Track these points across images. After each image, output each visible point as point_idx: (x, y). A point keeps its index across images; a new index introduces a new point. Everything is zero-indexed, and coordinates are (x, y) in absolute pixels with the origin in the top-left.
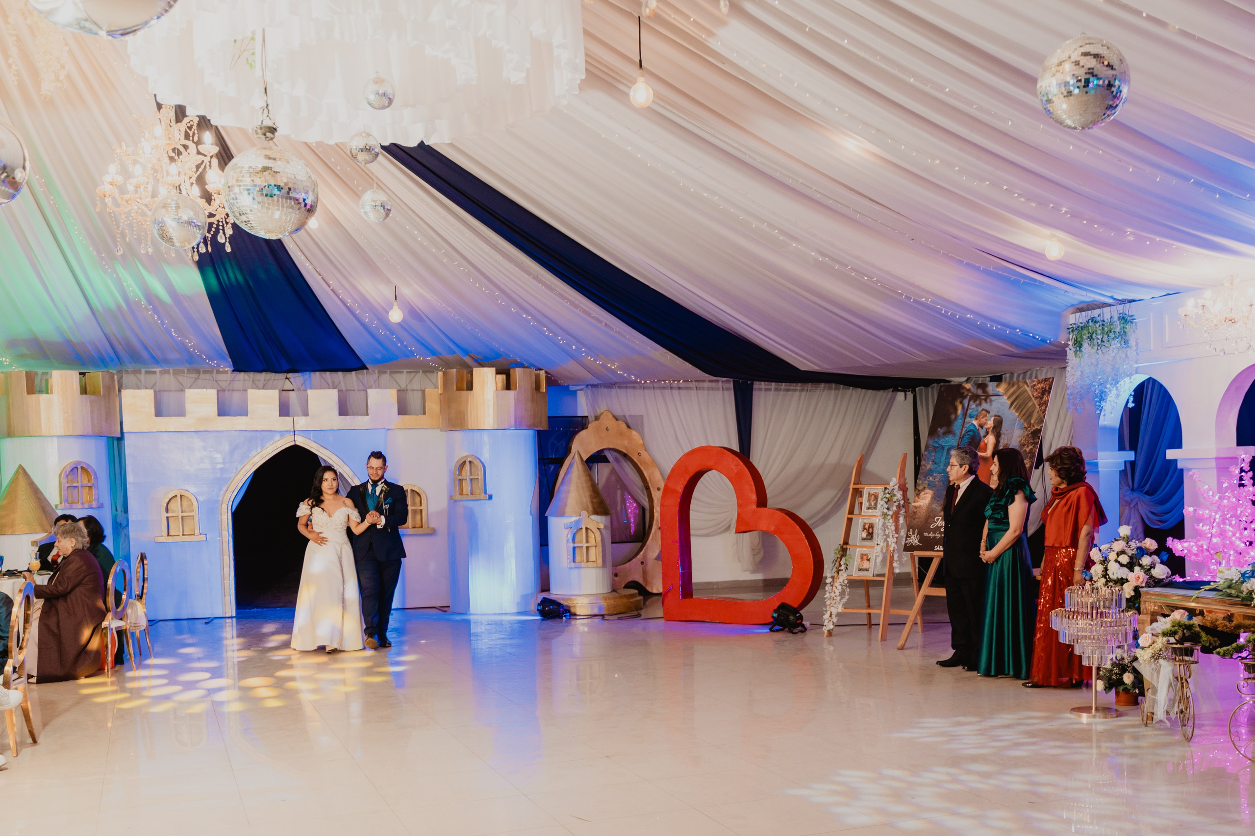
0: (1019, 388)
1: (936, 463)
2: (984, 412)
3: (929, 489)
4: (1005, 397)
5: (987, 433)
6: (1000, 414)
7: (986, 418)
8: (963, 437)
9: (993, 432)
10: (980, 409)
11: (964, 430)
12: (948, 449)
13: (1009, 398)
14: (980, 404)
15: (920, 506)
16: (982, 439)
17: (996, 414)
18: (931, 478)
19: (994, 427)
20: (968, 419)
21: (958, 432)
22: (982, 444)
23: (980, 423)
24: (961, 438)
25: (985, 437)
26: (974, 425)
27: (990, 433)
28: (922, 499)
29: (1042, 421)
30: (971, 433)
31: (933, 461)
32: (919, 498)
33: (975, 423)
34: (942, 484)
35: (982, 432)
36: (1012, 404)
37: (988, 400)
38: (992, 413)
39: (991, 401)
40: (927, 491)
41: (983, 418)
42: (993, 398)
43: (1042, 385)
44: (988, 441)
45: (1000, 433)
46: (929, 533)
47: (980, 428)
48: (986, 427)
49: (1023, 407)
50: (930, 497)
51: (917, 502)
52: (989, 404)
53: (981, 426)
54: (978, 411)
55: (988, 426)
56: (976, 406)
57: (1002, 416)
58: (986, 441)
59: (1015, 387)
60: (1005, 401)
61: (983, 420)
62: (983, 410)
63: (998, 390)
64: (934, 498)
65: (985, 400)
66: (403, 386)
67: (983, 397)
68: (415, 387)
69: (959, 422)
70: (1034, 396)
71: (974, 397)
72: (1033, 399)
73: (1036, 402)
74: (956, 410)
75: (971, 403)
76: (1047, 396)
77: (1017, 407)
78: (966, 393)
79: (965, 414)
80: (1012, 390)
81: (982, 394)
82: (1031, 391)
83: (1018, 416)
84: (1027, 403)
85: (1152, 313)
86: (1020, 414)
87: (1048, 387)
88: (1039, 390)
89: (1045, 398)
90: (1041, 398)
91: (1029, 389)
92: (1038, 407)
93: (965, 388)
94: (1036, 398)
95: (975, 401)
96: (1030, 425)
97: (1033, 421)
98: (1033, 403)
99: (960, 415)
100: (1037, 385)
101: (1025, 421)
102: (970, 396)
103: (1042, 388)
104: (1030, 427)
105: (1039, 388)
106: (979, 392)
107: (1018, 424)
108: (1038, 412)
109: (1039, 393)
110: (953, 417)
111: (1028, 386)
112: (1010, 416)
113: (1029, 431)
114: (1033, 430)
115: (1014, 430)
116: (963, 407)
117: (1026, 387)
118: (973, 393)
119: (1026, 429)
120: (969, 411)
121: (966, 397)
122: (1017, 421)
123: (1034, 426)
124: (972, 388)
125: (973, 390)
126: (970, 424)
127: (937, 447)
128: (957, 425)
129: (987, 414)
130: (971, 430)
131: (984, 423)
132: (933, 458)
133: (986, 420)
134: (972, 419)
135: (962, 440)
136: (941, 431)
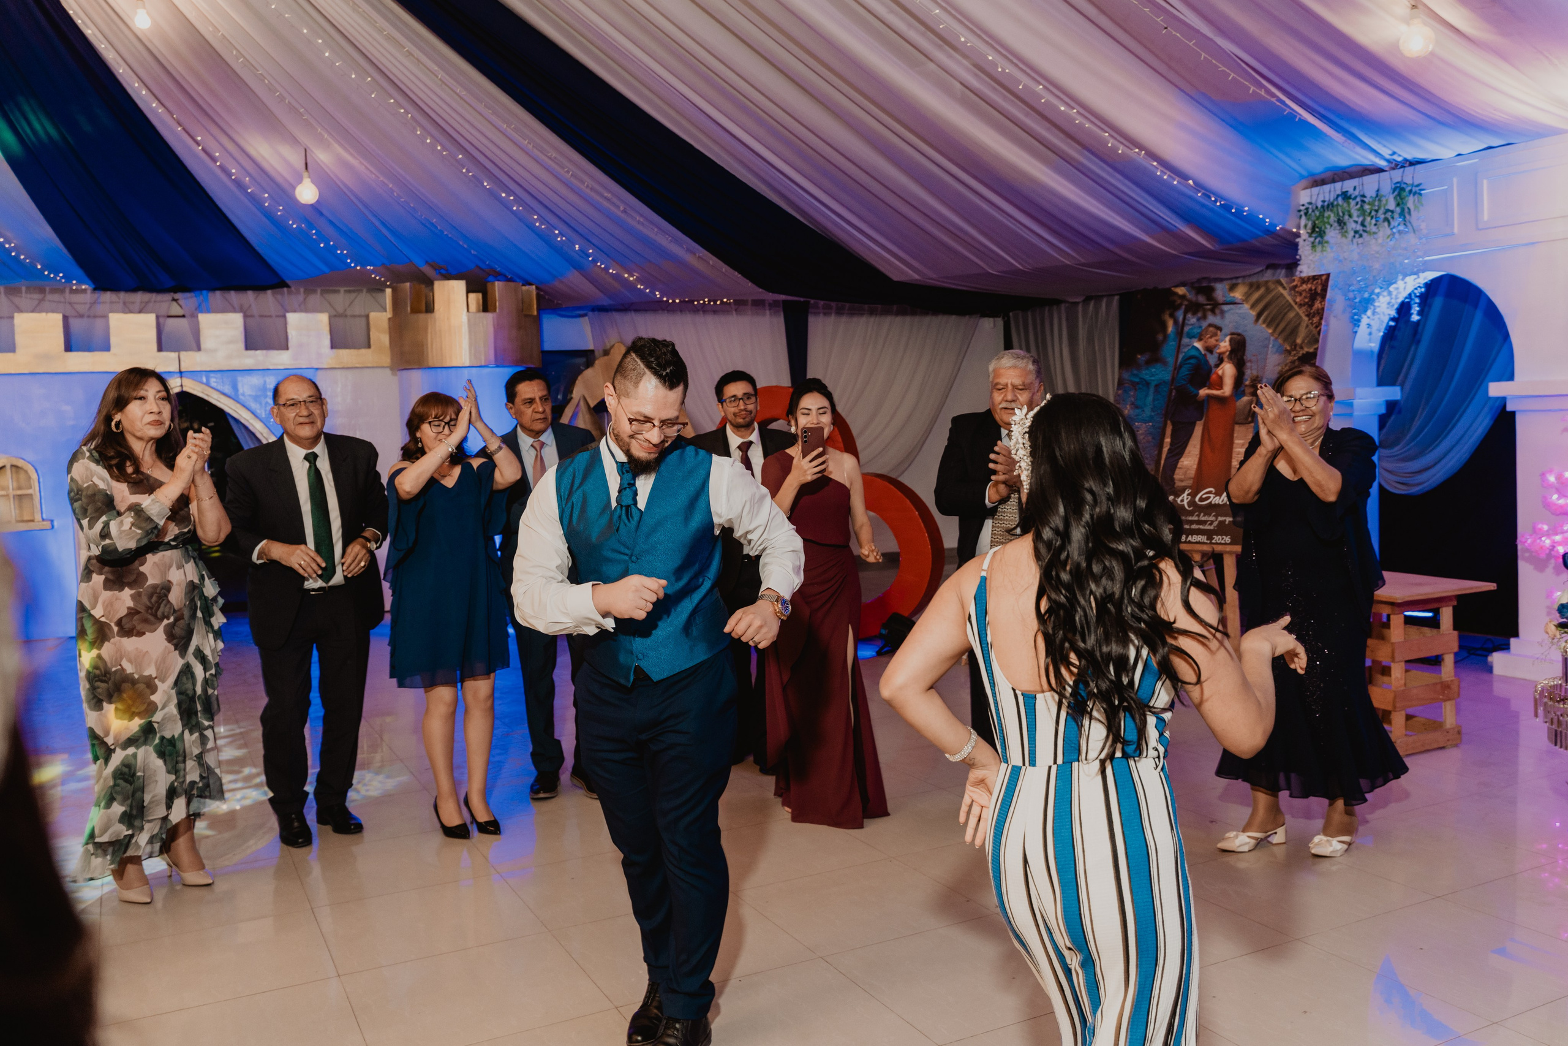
0: (1268, 291)
1: (1137, 407)
2: (1211, 329)
4: (1246, 306)
5: (1221, 360)
6: (1239, 331)
7: (1216, 338)
8: (1181, 366)
9: (1230, 358)
10: (1204, 324)
11: (1181, 356)
12: (1156, 386)
13: (1253, 307)
14: (1204, 317)
16: (1214, 370)
17: (1233, 331)
19: (1232, 352)
20: (1185, 340)
21: (1171, 360)
22: (1214, 377)
23: (1207, 345)
24: (1177, 369)
25: (1217, 366)
26: (1197, 349)
27: (1226, 359)
29: (1317, 341)
30: (1192, 361)
31: (1133, 404)
33: (1198, 345)
34: (1150, 438)
35: (1212, 360)
36: (1259, 316)
37: (1217, 311)
38: (1223, 332)
39: (1223, 312)
41: (1211, 337)
42: (1225, 308)
43: (1309, 286)
44: (1223, 373)
45: (1243, 360)
47: (1207, 354)
48: (1218, 351)
49: (1277, 322)
52: (1219, 317)
53: (1210, 350)
54: (1201, 327)
55: (1222, 350)
56: (1198, 320)
57: (1244, 334)
58: (1220, 372)
59: (1262, 290)
60: (1247, 311)
61: (1212, 341)
62: (1210, 325)
63: (1232, 295)
65: (1213, 311)
66: (340, 310)
67: (1209, 307)
68: (357, 313)
69: (1172, 344)
70: (1296, 303)
71: (1194, 308)
72: (1296, 307)
73: (1301, 312)
74: (1164, 326)
75: (1189, 315)
76: (1321, 302)
77: (1268, 321)
78: (1179, 301)
79: (1180, 333)
80: (1256, 295)
81: (1205, 302)
82: (1290, 295)
83: (1272, 334)
84: (1286, 314)
85: (1455, 180)
86: (1274, 331)
87: (1319, 288)
88: (1304, 294)
89: (1317, 305)
90: (1311, 306)
91: (1285, 293)
92: (1306, 319)
93: (1176, 294)
94: (1301, 306)
95: (1194, 314)
96: (1294, 346)
97: (1299, 341)
98: (1298, 314)
99: (1172, 336)
100: (1301, 286)
101: (1285, 340)
102: (1186, 305)
103: (1311, 290)
104: (1295, 349)
105: (1305, 290)
106: (1202, 299)
107: (1273, 346)
108: (1307, 326)
109: (1305, 297)
110: (1160, 337)
111: (1284, 288)
112: (1258, 333)
113: (1295, 355)
114: (1301, 352)
115: (1267, 354)
116: (1176, 322)
117: (1280, 289)
118: (1190, 301)
119: (1289, 352)
120: (1186, 329)
121: (1178, 307)
122: (1271, 342)
123: (1302, 348)
124: (1188, 294)
125: (1190, 296)
126: (1190, 347)
127: (1138, 383)
128: (1168, 350)
129: (1219, 332)
130: (1192, 357)
131: (1215, 346)
132: (1133, 399)
133: (1217, 341)
134: (1193, 340)
135: (1178, 372)
136: (1141, 358)
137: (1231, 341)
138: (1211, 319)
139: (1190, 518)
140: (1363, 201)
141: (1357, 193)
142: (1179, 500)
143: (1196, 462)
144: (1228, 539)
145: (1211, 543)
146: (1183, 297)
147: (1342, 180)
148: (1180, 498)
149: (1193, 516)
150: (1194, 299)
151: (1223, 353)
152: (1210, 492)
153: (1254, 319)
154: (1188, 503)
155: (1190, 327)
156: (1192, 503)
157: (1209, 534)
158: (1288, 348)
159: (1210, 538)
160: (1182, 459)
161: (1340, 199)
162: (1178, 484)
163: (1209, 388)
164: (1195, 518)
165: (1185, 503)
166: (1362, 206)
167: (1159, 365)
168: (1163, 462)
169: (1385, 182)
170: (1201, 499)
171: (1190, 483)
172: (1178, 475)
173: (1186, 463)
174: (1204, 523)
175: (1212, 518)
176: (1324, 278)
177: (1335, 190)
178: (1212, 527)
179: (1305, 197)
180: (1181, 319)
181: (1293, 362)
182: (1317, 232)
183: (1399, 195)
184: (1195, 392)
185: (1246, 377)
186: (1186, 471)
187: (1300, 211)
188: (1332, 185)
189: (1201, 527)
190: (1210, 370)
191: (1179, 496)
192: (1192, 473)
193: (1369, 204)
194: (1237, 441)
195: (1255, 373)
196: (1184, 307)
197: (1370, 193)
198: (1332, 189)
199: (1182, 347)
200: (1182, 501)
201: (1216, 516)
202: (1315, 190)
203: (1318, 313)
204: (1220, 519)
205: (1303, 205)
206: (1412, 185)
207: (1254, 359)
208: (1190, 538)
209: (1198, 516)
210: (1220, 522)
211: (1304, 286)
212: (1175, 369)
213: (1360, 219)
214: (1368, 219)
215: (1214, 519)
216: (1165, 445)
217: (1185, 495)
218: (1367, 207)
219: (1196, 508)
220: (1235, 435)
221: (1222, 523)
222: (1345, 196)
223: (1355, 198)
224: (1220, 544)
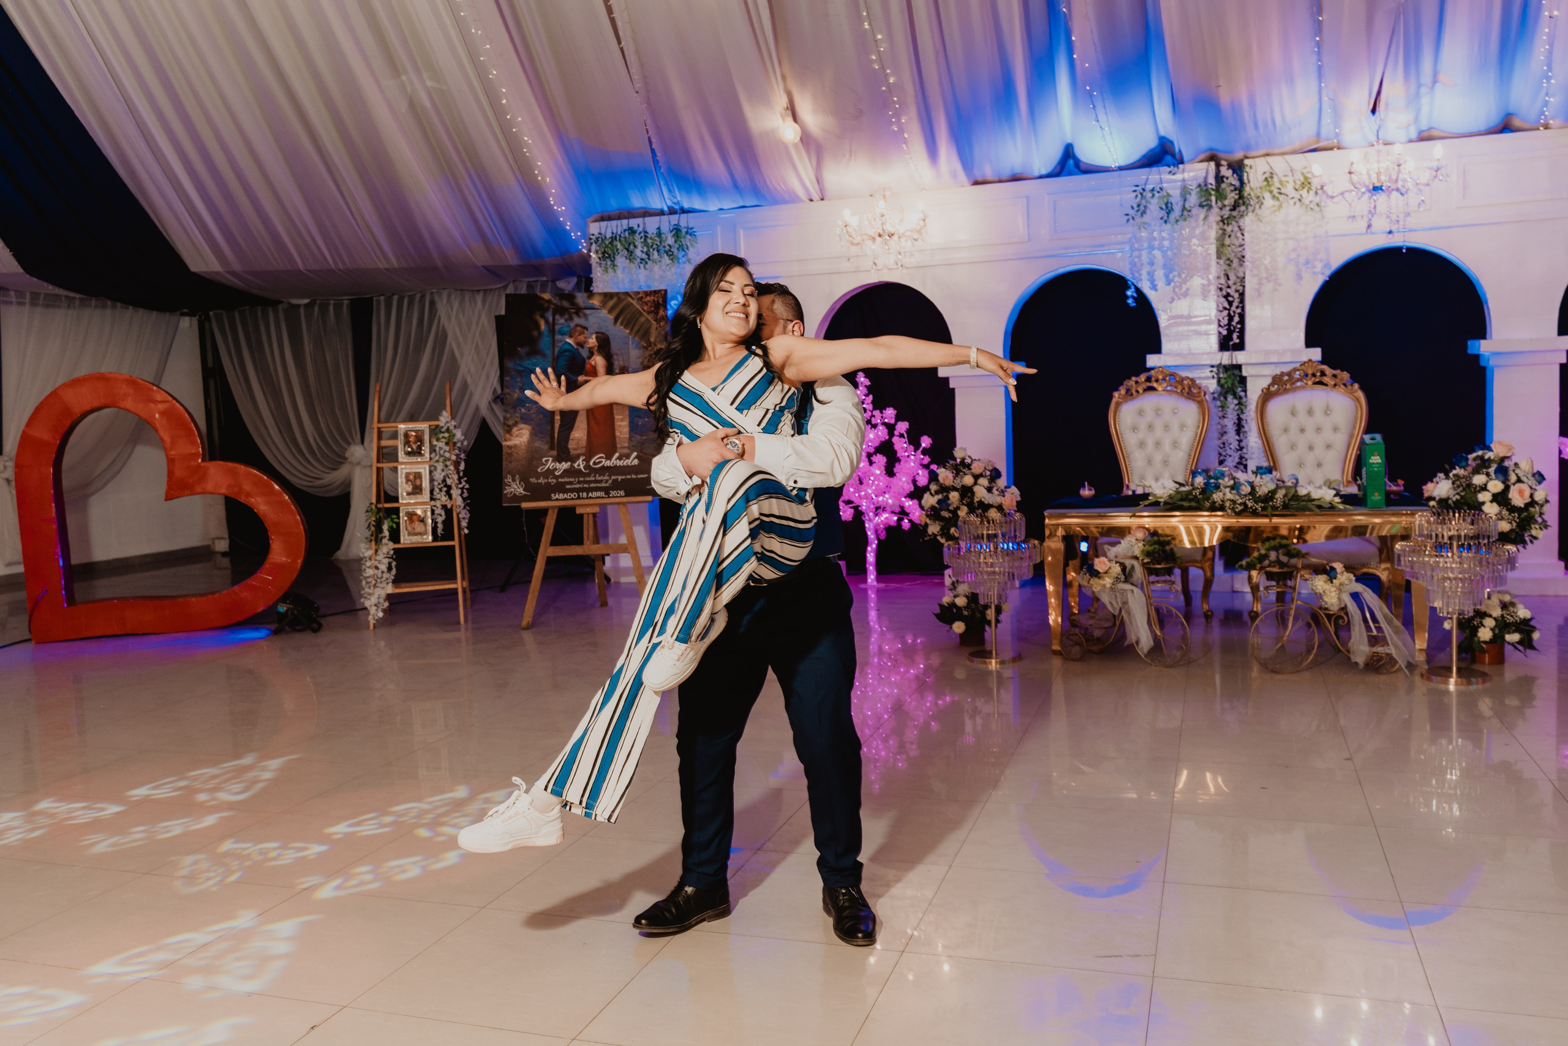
0: (620, 300)
2: (579, 328)
3: (525, 423)
4: (604, 312)
5: (591, 354)
6: (603, 331)
7: (584, 336)
8: (558, 358)
10: (572, 325)
11: (557, 350)
13: (610, 312)
14: (571, 319)
15: (515, 446)
16: (587, 361)
17: (598, 330)
18: (523, 410)
19: (600, 347)
20: (558, 337)
21: (549, 352)
22: (588, 366)
23: (577, 341)
25: (589, 358)
26: (569, 344)
27: (596, 353)
28: (517, 436)
30: (567, 353)
32: (511, 435)
33: (569, 341)
34: (541, 416)
35: (584, 353)
36: (616, 319)
37: (581, 314)
38: (590, 330)
39: (586, 315)
40: (522, 426)
41: (580, 335)
42: (587, 312)
43: (652, 298)
44: (595, 363)
45: (610, 353)
46: (538, 478)
47: (579, 347)
48: (588, 346)
49: (632, 324)
50: (528, 433)
51: (510, 440)
53: (581, 345)
54: (569, 326)
55: (591, 345)
56: (566, 320)
57: (607, 333)
58: (593, 363)
59: (615, 300)
60: (605, 315)
61: (581, 338)
62: (577, 325)
63: (591, 302)
64: (534, 434)
67: (573, 311)
70: (644, 311)
71: (560, 311)
72: (645, 313)
73: (650, 317)
74: (538, 326)
75: (557, 317)
76: (664, 311)
77: (625, 323)
78: (546, 305)
79: (552, 331)
80: (611, 303)
81: (570, 307)
82: (638, 304)
83: (630, 334)
84: (638, 319)
85: (719, 228)
86: (631, 331)
87: (661, 300)
88: (649, 304)
89: (661, 313)
90: (657, 313)
91: (634, 302)
92: (655, 323)
93: (542, 299)
94: (648, 313)
95: (562, 315)
96: (650, 344)
97: (652, 340)
98: (647, 319)
99: (546, 333)
100: (646, 297)
101: (641, 339)
102: (553, 309)
103: (654, 301)
104: (650, 346)
105: (649, 301)
106: (565, 304)
107: (633, 343)
108: (657, 328)
109: (651, 307)
110: (535, 333)
111: (633, 298)
112: (618, 333)
113: (651, 350)
114: (655, 350)
115: (629, 349)
116: (547, 322)
117: (630, 299)
118: (556, 305)
119: (646, 348)
120: (557, 328)
121: (547, 309)
122: (630, 339)
123: (655, 345)
124: (553, 299)
125: (556, 301)
126: (563, 343)
127: (523, 371)
128: (545, 343)
129: (586, 331)
130: (566, 351)
131: (585, 342)
132: (520, 385)
133: (585, 338)
134: (565, 336)
135: (557, 362)
136: (522, 351)
137: (597, 338)
138: (577, 320)
139: (588, 479)
140: (646, 237)
141: (641, 229)
142: (576, 465)
143: (586, 434)
144: (622, 493)
145: (609, 497)
146: (549, 301)
147: (628, 218)
148: (577, 464)
149: (589, 477)
150: (559, 304)
151: (592, 348)
152: (601, 457)
153: (613, 321)
154: (584, 467)
155: (560, 326)
156: (587, 467)
157: (607, 491)
158: (645, 345)
159: (607, 493)
160: (573, 432)
161: (627, 233)
162: (573, 452)
163: (586, 376)
164: (592, 478)
165: (582, 467)
166: (645, 240)
167: (539, 357)
168: (556, 435)
169: (666, 223)
170: (595, 463)
171: (583, 451)
172: (571, 445)
173: (576, 435)
174: (600, 481)
175: (606, 478)
176: (663, 292)
177: (622, 225)
178: (608, 485)
179: (594, 228)
180: (551, 319)
181: (651, 356)
182: (608, 255)
183: (677, 233)
184: (574, 378)
185: (615, 367)
186: (578, 443)
187: (591, 239)
188: (619, 221)
189: (598, 485)
190: (585, 361)
191: (575, 462)
192: (584, 443)
193: (651, 239)
194: (617, 417)
195: (621, 363)
196: (551, 310)
197: (652, 229)
198: (619, 224)
199: (556, 342)
200: (579, 465)
201: (610, 476)
202: (604, 224)
203: (664, 319)
204: (613, 477)
205: (593, 235)
206: (688, 228)
207: (619, 352)
208: (590, 494)
209: (595, 476)
210: (613, 480)
211: (648, 298)
212: (554, 359)
213: (645, 249)
214: (651, 250)
215: (608, 478)
216: (556, 422)
217: (580, 461)
218: (649, 241)
219: (592, 471)
220: (615, 412)
221: (615, 481)
222: (632, 231)
223: (640, 233)
224: (617, 497)
